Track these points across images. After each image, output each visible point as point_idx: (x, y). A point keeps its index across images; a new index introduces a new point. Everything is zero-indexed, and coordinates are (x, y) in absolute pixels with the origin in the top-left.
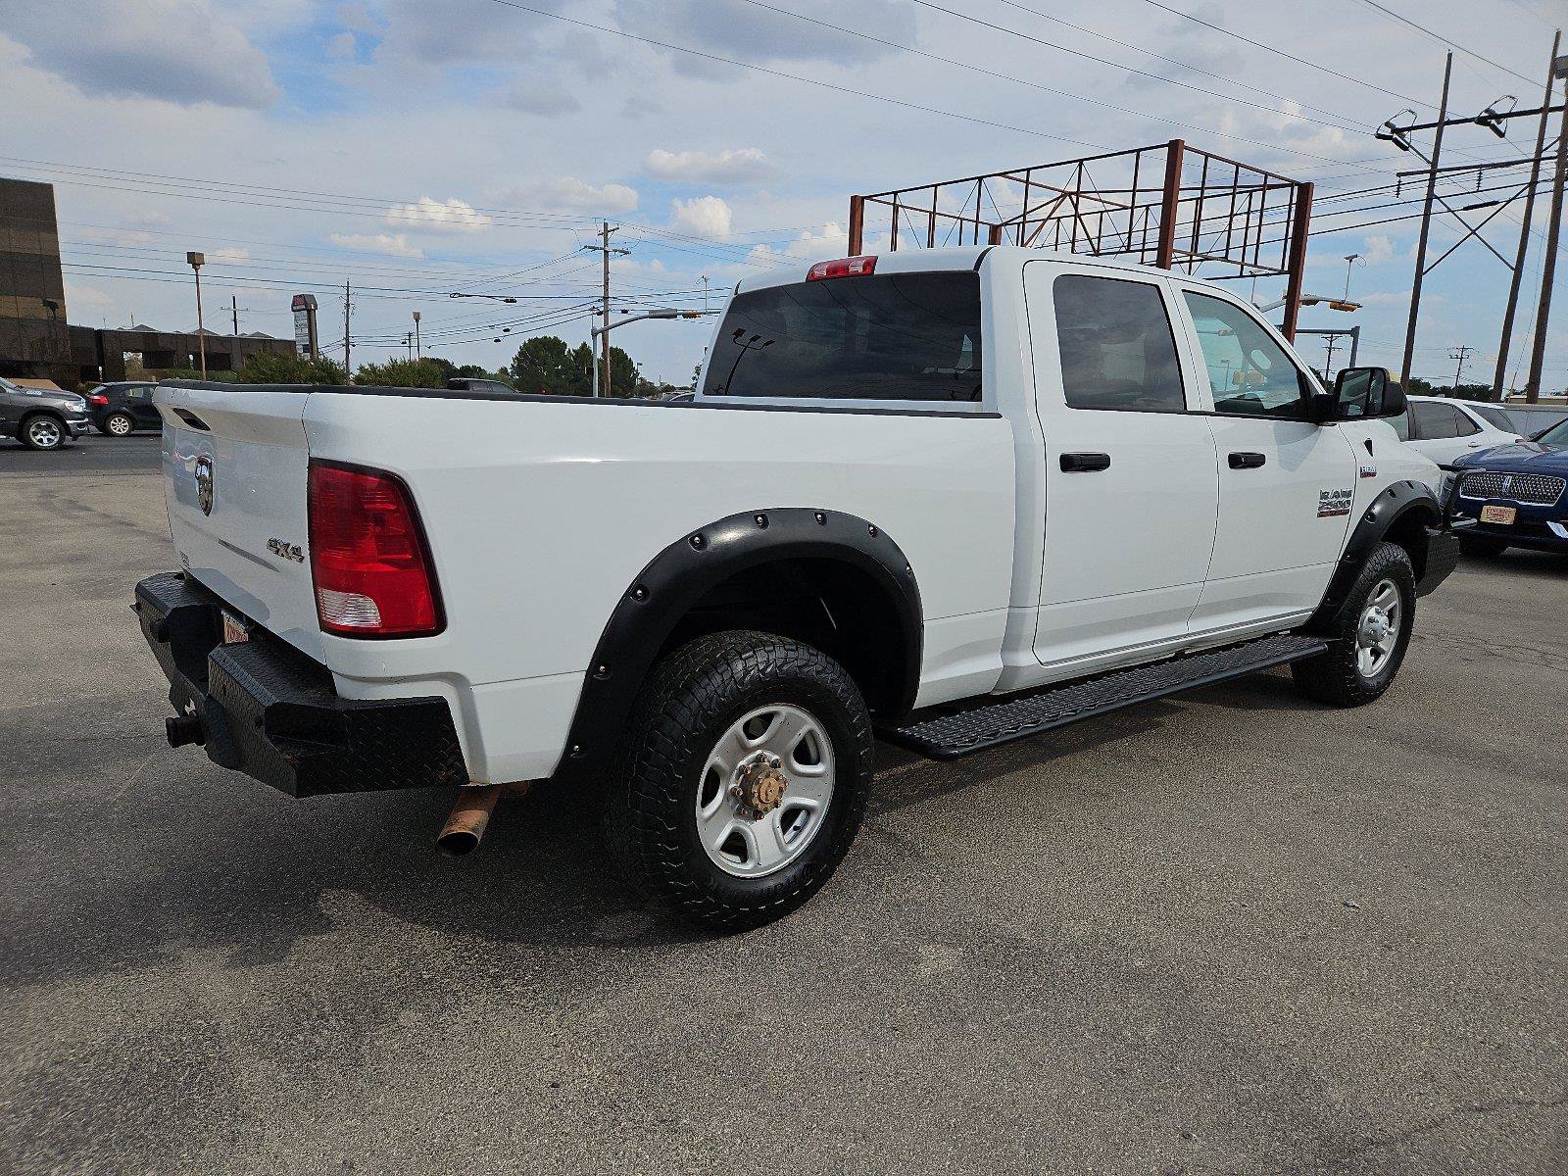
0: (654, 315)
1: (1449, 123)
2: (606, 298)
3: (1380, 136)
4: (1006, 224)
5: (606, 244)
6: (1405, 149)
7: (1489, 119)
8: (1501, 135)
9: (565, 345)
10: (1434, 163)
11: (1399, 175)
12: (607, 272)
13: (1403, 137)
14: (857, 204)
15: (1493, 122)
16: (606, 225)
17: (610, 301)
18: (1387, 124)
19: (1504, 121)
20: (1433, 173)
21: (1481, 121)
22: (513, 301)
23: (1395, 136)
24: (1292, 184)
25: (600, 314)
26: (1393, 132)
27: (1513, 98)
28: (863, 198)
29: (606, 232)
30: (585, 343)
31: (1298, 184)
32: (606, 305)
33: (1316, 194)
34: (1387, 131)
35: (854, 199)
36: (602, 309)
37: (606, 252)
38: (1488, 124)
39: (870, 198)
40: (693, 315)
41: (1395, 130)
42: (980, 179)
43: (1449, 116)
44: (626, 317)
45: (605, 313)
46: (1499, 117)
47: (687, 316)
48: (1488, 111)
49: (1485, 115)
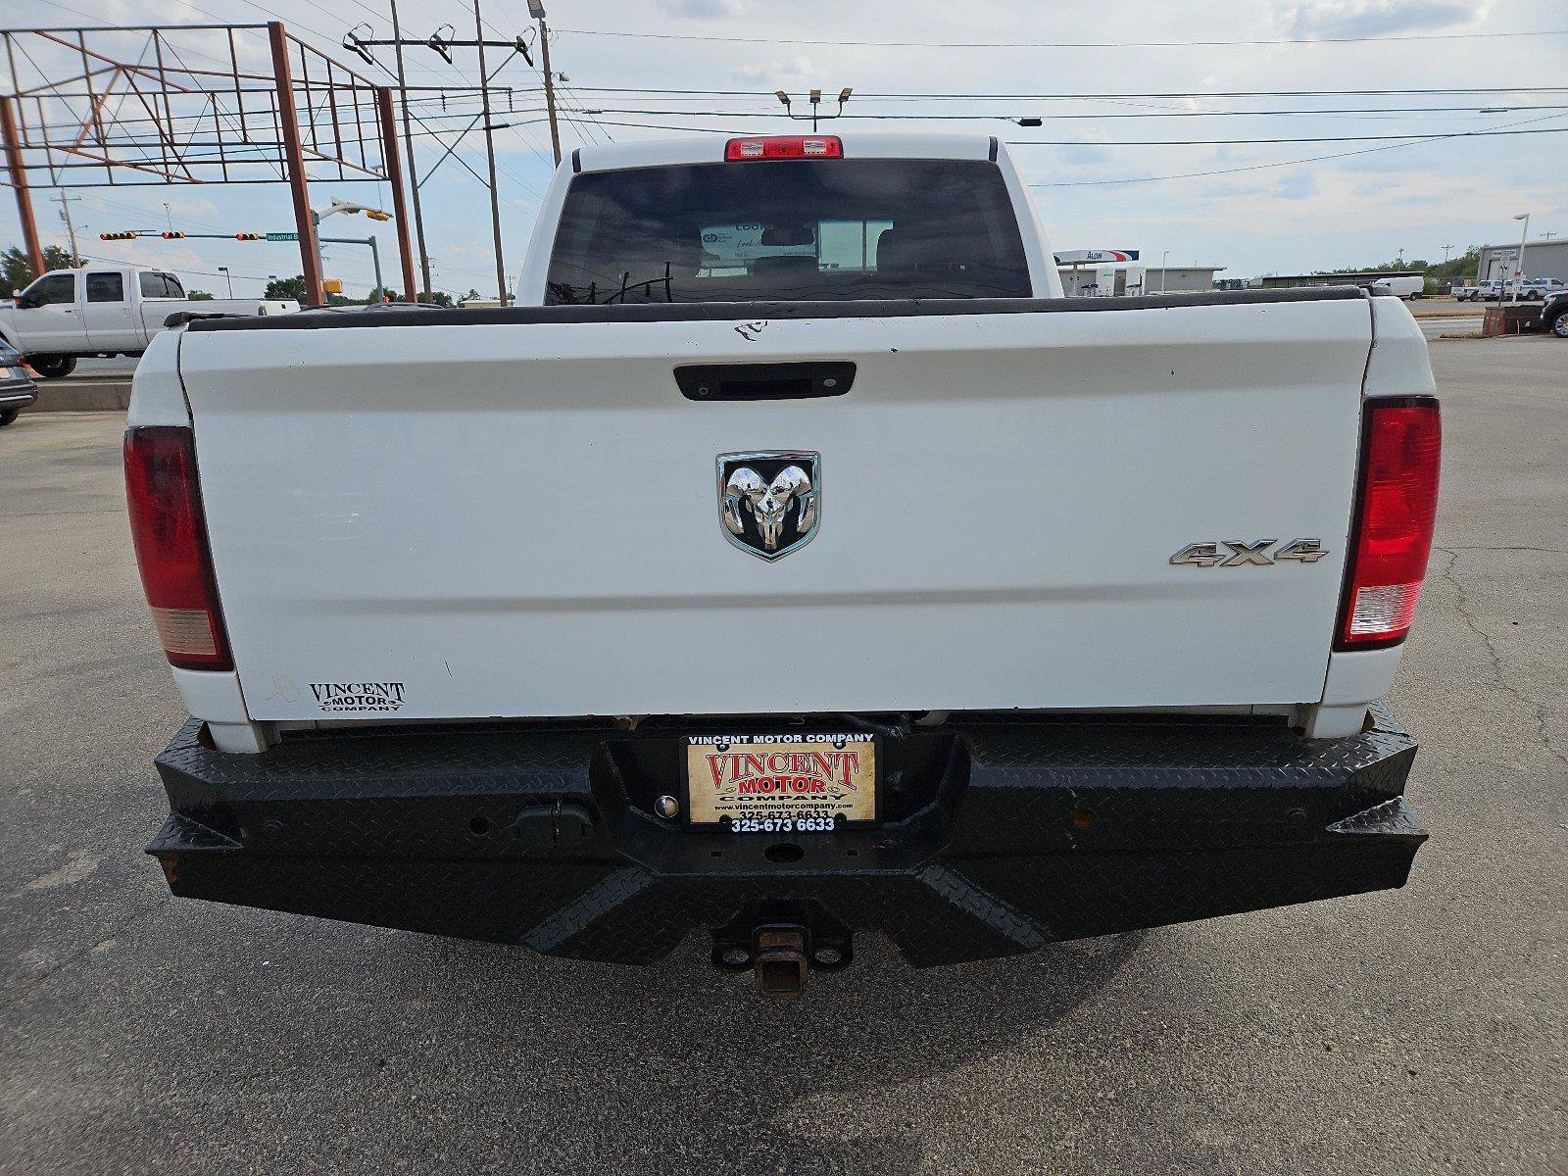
1: (404, 42)
3: (346, 46)
6: (370, 63)
7: (437, 44)
8: (450, 61)
10: (401, 80)
13: (366, 50)
15: (441, 47)
18: (350, 35)
19: (448, 48)
20: (401, 90)
21: (433, 45)
23: (359, 48)
26: (356, 44)
27: (452, 27)
34: (351, 43)
38: (438, 49)
41: (357, 42)
43: (403, 36)
46: (444, 44)
48: (435, 36)
49: (433, 39)
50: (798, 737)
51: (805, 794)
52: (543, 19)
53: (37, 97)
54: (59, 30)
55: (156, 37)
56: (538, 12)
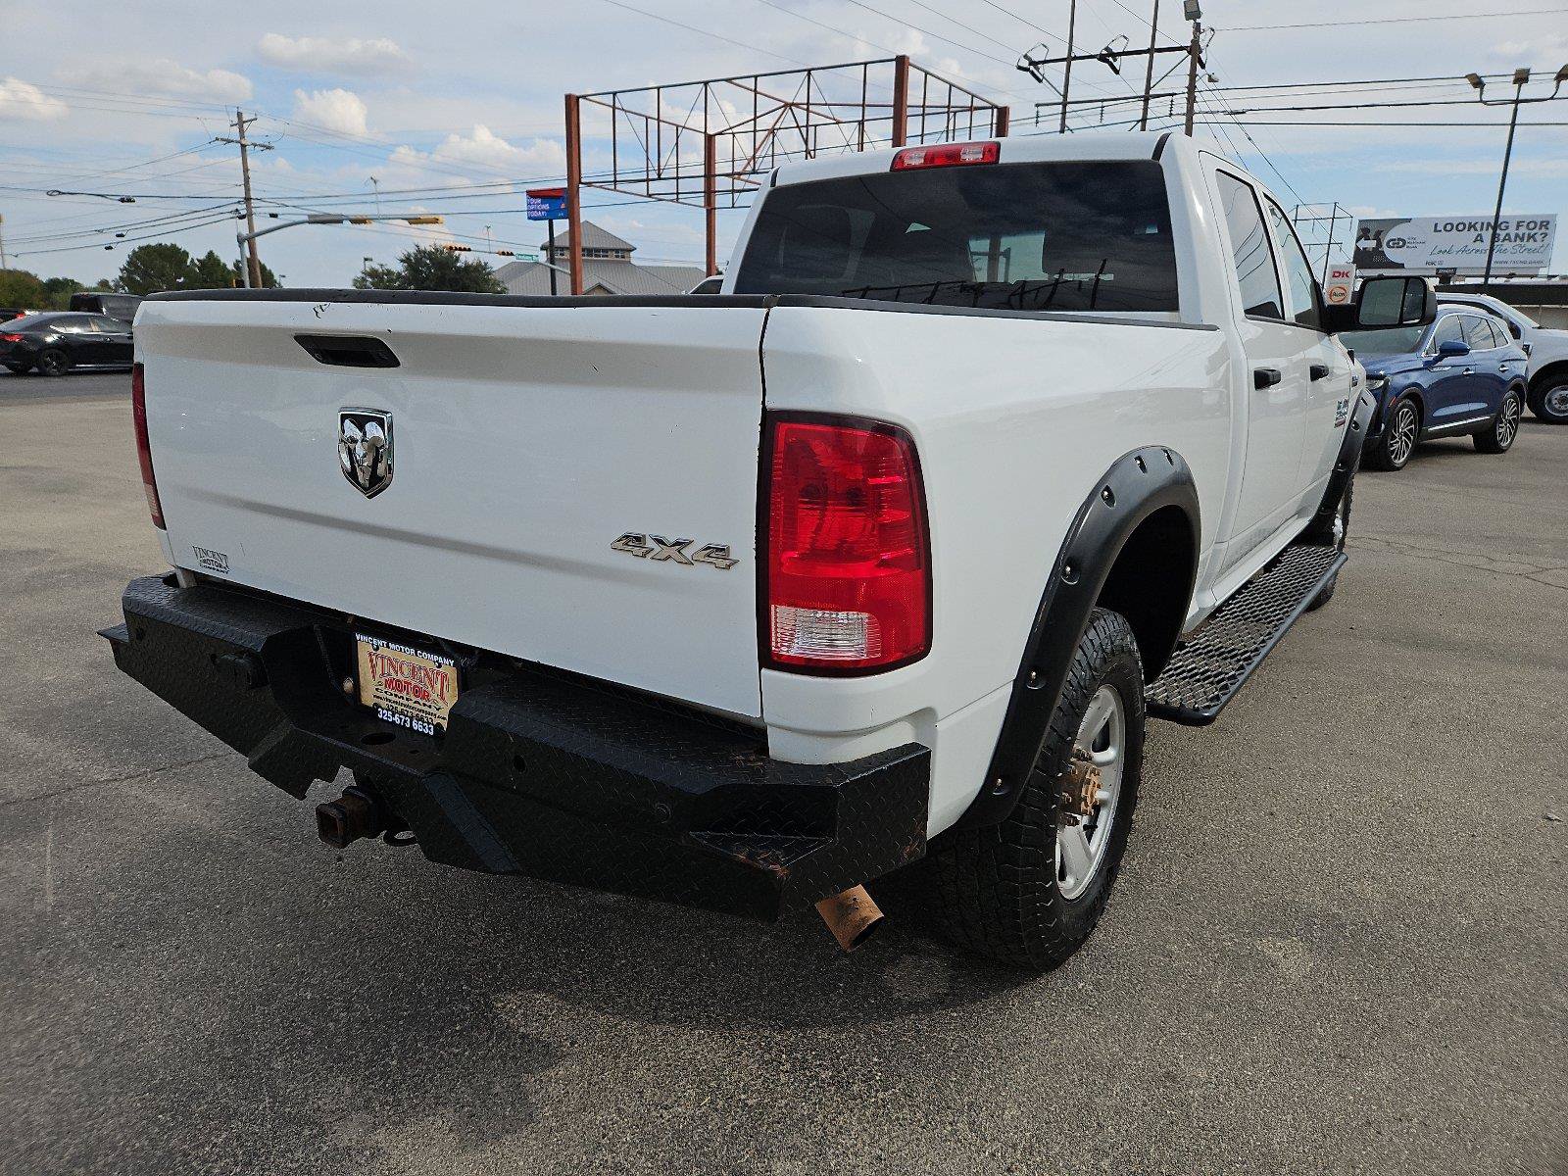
0: (315, 220)
1: (1076, 58)
2: (248, 199)
3: (1020, 68)
4: (721, 134)
5: (242, 136)
6: (1040, 81)
7: (1107, 57)
8: (1117, 72)
9: (186, 254)
10: (1065, 96)
11: (1037, 105)
12: (246, 170)
13: (1038, 69)
14: (572, 104)
15: (1111, 59)
16: (239, 115)
17: (254, 203)
18: (1026, 57)
19: (1119, 58)
20: (1065, 104)
21: (1102, 58)
22: (129, 200)
23: (1032, 68)
24: (993, 107)
25: (242, 217)
26: (1030, 65)
27: (1126, 38)
28: (578, 98)
29: (241, 123)
30: (211, 252)
31: (996, 107)
32: (249, 208)
33: (1012, 116)
34: (1025, 63)
35: (568, 98)
36: (244, 212)
37: (243, 146)
38: (1108, 62)
39: (584, 97)
40: (363, 221)
41: (1032, 63)
42: (706, 83)
43: (1076, 52)
44: (275, 223)
45: (248, 216)
46: (1115, 55)
47: (355, 221)
48: (1107, 49)
49: (1105, 52)
50: (413, 651)
51: (420, 701)
52: (1198, 21)
53: (733, 134)
54: (741, 78)
55: (809, 79)
56: (1193, 13)
